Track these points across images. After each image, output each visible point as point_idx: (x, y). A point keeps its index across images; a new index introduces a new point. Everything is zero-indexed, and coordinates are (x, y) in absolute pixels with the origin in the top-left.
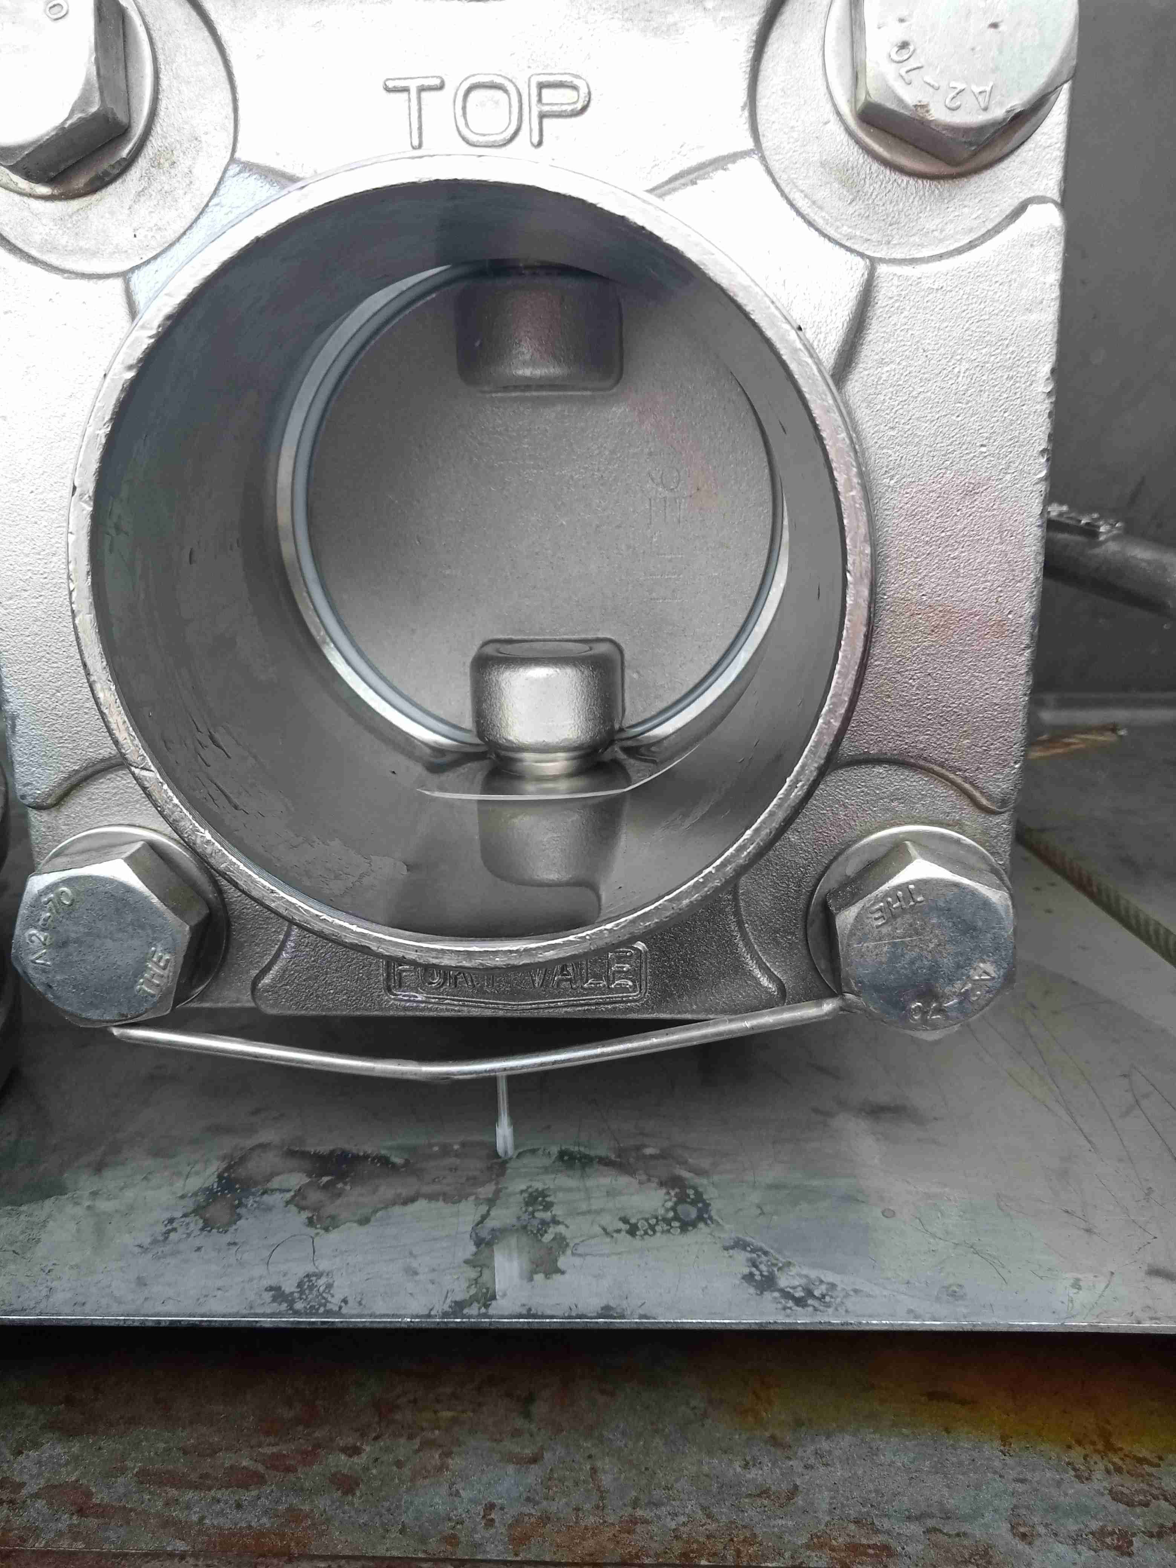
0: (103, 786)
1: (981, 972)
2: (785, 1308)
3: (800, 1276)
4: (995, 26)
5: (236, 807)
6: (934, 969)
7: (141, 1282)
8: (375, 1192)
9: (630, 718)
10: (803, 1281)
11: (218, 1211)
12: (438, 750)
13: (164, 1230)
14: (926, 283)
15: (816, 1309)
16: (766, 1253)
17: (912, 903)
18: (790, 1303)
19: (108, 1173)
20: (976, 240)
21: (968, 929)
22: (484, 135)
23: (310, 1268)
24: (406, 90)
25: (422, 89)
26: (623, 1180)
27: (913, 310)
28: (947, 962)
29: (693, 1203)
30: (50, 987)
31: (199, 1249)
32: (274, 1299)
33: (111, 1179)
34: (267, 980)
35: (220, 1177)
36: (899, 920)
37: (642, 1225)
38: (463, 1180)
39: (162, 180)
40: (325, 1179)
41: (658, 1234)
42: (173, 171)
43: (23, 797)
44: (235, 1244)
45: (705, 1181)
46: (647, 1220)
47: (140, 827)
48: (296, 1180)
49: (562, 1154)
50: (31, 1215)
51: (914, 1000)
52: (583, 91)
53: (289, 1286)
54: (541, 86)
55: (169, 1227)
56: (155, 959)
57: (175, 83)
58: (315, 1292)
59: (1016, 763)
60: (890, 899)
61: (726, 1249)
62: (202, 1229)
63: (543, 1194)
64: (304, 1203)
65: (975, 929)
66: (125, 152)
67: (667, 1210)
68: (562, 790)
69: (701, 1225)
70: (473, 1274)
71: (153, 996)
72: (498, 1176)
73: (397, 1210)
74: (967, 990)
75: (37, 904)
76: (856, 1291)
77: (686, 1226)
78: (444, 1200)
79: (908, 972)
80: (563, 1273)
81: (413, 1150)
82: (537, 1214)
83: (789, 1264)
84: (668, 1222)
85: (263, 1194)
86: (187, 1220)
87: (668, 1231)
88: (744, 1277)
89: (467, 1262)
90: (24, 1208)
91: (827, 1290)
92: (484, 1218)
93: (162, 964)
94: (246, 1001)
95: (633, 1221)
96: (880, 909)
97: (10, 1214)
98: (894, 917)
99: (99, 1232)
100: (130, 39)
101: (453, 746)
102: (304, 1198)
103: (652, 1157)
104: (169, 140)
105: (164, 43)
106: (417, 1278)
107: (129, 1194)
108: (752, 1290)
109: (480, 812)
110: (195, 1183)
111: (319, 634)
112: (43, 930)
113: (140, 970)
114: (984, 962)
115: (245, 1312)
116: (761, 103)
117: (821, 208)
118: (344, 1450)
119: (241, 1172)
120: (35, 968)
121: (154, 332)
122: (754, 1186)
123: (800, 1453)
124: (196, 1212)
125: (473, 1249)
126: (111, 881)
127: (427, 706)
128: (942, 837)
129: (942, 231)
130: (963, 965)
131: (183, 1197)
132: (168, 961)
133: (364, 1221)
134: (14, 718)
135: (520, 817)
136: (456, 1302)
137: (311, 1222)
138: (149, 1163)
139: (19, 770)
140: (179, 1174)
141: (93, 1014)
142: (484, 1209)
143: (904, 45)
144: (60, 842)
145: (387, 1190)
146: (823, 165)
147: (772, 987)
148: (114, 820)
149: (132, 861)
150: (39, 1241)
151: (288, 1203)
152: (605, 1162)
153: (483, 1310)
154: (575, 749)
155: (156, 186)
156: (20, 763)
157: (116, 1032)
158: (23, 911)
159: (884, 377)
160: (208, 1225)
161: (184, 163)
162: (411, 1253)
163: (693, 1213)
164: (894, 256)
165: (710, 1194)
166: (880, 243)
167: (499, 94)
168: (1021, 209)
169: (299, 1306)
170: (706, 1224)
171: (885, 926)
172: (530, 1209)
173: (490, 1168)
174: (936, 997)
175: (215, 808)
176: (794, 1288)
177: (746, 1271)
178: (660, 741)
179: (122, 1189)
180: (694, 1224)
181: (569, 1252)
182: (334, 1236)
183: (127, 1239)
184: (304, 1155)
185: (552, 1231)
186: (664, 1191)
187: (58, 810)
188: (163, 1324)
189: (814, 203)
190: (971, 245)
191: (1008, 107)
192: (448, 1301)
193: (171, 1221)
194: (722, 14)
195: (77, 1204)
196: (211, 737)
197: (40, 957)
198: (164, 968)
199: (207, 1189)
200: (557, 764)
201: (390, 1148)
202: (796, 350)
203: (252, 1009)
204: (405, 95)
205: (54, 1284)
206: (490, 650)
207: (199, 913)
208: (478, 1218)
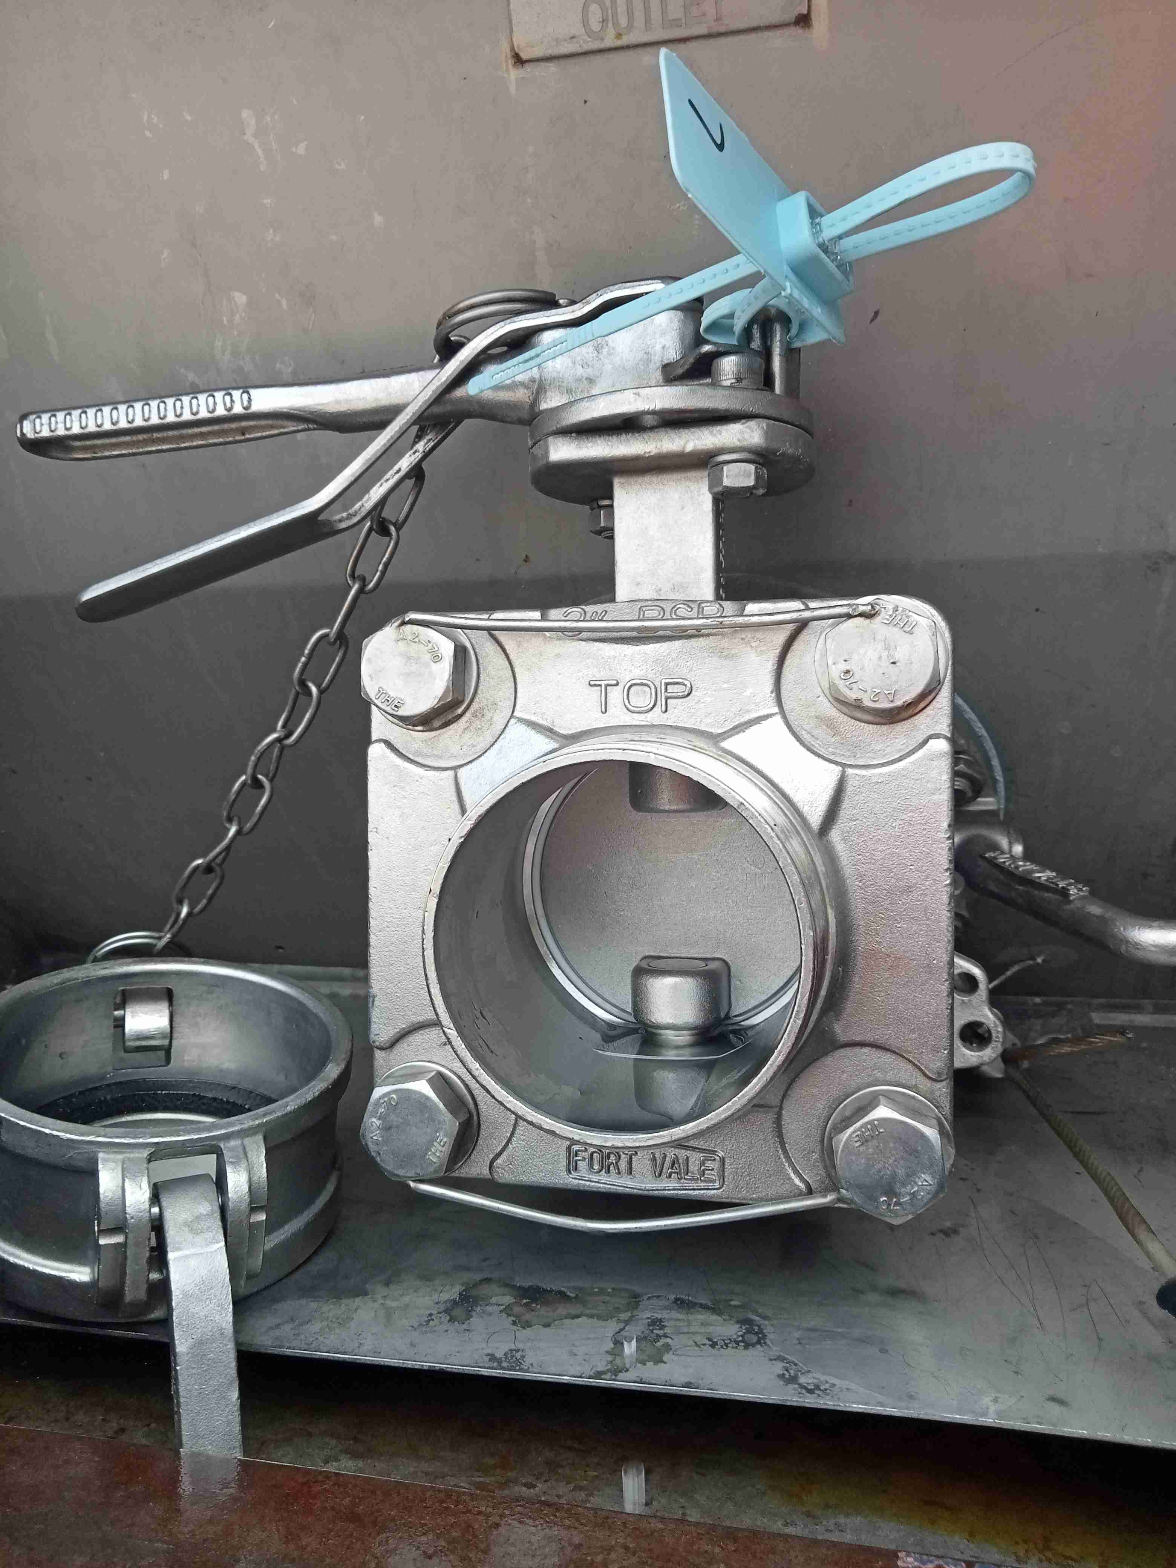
0: (417, 1038)
1: (923, 1180)
2: (800, 1393)
3: (814, 1378)
4: (894, 663)
5: (492, 1052)
6: (894, 1176)
7: (413, 1345)
8: (554, 1311)
9: (737, 1009)
10: (815, 1381)
11: (458, 1312)
12: (611, 1026)
13: (426, 1319)
14: (874, 780)
15: (819, 1395)
16: (796, 1365)
17: (877, 1133)
18: (804, 1391)
19: (392, 1287)
20: (903, 756)
21: (913, 1152)
22: (638, 707)
23: (513, 1347)
24: (600, 686)
25: (607, 686)
26: (714, 1318)
27: (868, 793)
28: (901, 1172)
29: (756, 1334)
30: (379, 1154)
31: (447, 1331)
32: (490, 1360)
33: (395, 1290)
34: (499, 1161)
35: (460, 1294)
36: (869, 1143)
37: (720, 1343)
38: (611, 1309)
39: (477, 723)
40: (525, 1301)
41: (729, 1348)
42: (483, 719)
43: (374, 1042)
44: (468, 1330)
45: (767, 1322)
46: (723, 1340)
47: (434, 1063)
48: (508, 1300)
49: (676, 1300)
50: (348, 1305)
51: (882, 1197)
52: (689, 685)
53: (499, 1354)
54: (667, 684)
55: (429, 1318)
56: (438, 1140)
57: (487, 679)
58: (514, 1358)
59: (945, 1050)
60: (863, 1130)
61: (771, 1360)
62: (449, 1321)
63: (661, 1320)
64: (510, 1312)
65: (917, 1151)
66: (460, 711)
67: (739, 1336)
68: (686, 1055)
69: (758, 1346)
70: (610, 1358)
71: (435, 1163)
72: (633, 1308)
73: (568, 1321)
74: (914, 1192)
75: (378, 1103)
76: (848, 1389)
77: (747, 1346)
78: (597, 1318)
79: (877, 1177)
80: (665, 1363)
81: (581, 1289)
82: (654, 1331)
83: (809, 1372)
84: (737, 1342)
85: (487, 1305)
86: (440, 1315)
87: (737, 1347)
88: (779, 1376)
89: (607, 1352)
90: (343, 1301)
91: (830, 1387)
92: (621, 1330)
93: (442, 1144)
94: (486, 1171)
95: (715, 1340)
96: (858, 1136)
97: (335, 1304)
98: (867, 1141)
99: (389, 1316)
100: (467, 659)
101: (621, 1023)
102: (511, 1310)
103: (735, 1306)
104: (482, 704)
105: (483, 661)
106: (576, 1357)
107: (406, 1299)
108: (782, 1383)
109: (635, 1066)
110: (445, 1296)
111: (543, 950)
112: (379, 1119)
113: (430, 1144)
114: (924, 1174)
115: (472, 1365)
116: (783, 688)
117: (817, 739)
118: (525, 1485)
119: (474, 1292)
120: (372, 1142)
121: (473, 822)
122: (799, 1328)
123: (825, 1522)
124: (446, 1311)
125: (612, 1346)
126: (419, 1093)
127: (606, 996)
128: (904, 1094)
129: (884, 751)
130: (911, 1176)
131: (437, 1303)
132: (446, 1142)
133: (547, 1325)
134: (374, 997)
135: (657, 1072)
136: (598, 1372)
137: (514, 1323)
138: (418, 1283)
139: (374, 1027)
140: (436, 1290)
141: (401, 1172)
142: (622, 1325)
143: (848, 672)
144: (390, 1070)
145: (562, 1310)
146: (817, 717)
147: (802, 1186)
148: (420, 1058)
149: (430, 1081)
150: (353, 1318)
151: (501, 1312)
152: (702, 1306)
153: (614, 1377)
154: (693, 1029)
155: (474, 725)
156: (375, 1022)
157: (412, 1184)
158: (370, 1107)
159: (853, 827)
160: (452, 1320)
161: (489, 715)
162: (574, 1345)
163: (754, 1339)
164: (858, 763)
165: (768, 1330)
166: (850, 756)
167: (647, 689)
168: (925, 742)
169: (504, 1364)
170: (762, 1346)
171: (862, 1147)
172: (651, 1328)
173: (629, 1304)
174: (896, 1195)
175: (482, 1052)
176: (808, 1384)
177: (781, 1372)
178: (752, 1027)
179: (401, 1295)
180: (753, 1345)
181: (671, 1353)
182: (528, 1332)
183: (405, 1322)
184: (513, 1287)
185: (663, 1341)
186: (738, 1326)
187: (391, 1051)
188: (425, 1368)
189: (813, 736)
190: (900, 759)
191: (904, 700)
192: (593, 1371)
193: (431, 1315)
194: (760, 649)
195: (374, 1301)
196: (481, 1013)
197: (376, 1135)
198: (443, 1146)
199: (451, 1301)
200: (685, 1038)
201: (568, 1288)
202: (772, 837)
203: (490, 1179)
204: (599, 688)
205: (363, 1341)
206: (644, 964)
207: (464, 1117)
208: (618, 1330)
